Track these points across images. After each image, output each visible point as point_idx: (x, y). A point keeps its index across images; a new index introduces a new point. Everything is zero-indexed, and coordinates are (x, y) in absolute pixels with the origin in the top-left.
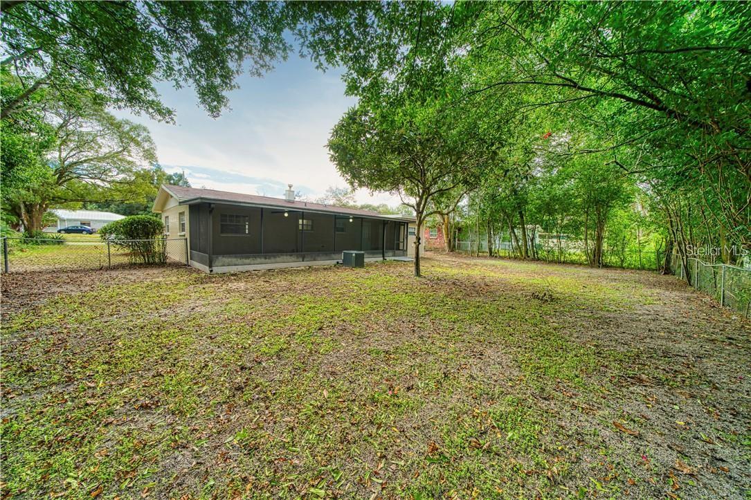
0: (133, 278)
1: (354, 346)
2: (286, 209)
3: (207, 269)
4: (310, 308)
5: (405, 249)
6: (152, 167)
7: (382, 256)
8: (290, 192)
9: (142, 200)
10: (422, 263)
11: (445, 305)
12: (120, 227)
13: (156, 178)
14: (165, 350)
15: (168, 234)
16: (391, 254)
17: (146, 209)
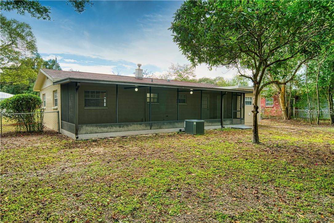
0: (18, 143)
1: (200, 209)
2: (137, 85)
3: (73, 136)
4: (158, 171)
5: (242, 117)
6: (33, 56)
7: (220, 124)
8: (140, 71)
9: (26, 82)
10: (260, 131)
11: (288, 173)
12: (10, 103)
13: (36, 64)
14: (41, 205)
15: (44, 108)
16: (228, 122)
17: (28, 88)
